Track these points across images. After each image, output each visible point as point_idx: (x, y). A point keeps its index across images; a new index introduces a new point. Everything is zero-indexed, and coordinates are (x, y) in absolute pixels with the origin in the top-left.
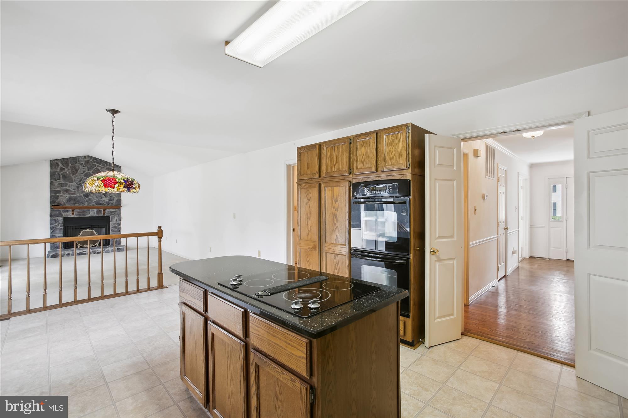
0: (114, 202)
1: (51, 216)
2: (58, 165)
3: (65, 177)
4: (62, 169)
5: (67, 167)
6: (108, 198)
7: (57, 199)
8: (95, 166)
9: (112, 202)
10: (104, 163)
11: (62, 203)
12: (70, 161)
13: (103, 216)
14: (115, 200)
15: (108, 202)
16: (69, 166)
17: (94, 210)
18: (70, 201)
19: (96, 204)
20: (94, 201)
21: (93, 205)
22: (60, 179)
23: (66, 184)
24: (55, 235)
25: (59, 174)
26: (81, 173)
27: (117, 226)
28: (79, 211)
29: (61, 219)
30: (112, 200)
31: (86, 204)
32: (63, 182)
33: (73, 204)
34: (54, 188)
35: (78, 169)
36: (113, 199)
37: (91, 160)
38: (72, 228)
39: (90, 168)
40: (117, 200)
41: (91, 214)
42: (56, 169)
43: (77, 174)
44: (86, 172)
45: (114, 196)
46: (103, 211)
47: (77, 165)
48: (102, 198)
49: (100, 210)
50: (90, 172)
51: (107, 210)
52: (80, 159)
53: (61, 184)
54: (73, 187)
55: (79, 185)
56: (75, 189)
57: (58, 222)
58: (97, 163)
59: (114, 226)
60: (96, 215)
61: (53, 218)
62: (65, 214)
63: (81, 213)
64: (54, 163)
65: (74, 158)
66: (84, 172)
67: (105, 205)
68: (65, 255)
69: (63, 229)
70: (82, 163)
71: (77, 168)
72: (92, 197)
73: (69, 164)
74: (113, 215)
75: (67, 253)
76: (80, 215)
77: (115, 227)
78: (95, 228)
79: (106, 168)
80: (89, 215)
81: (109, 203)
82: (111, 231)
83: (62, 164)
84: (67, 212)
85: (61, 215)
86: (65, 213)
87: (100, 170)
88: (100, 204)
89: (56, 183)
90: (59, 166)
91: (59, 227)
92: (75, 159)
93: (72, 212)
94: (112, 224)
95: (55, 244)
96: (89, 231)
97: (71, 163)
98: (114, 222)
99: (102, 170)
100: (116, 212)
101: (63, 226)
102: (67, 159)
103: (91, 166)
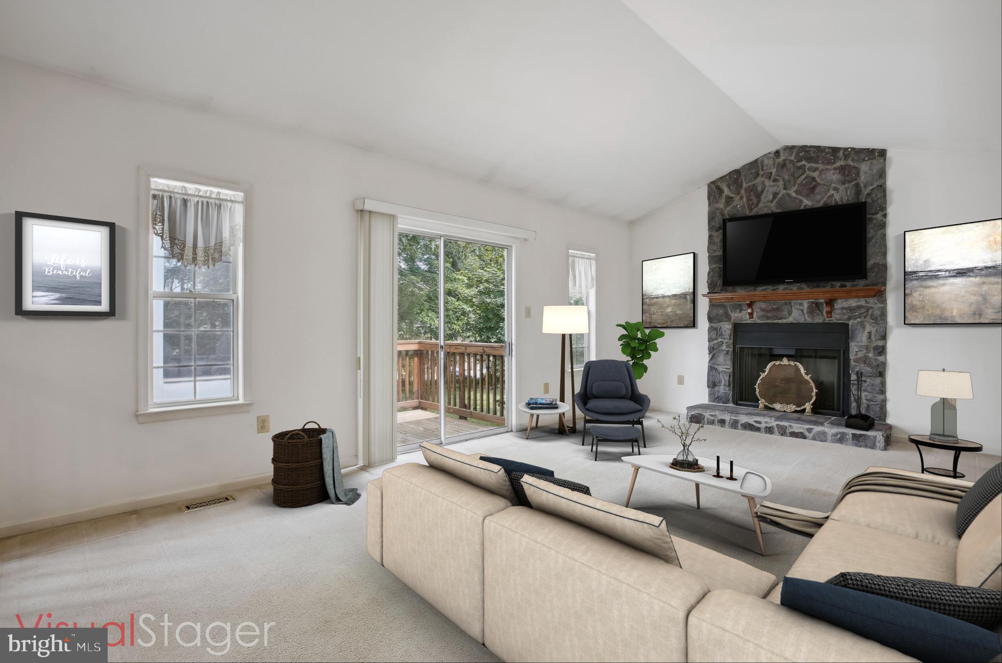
1: (710, 320)
2: (721, 191)
4: (729, 200)
5: (739, 193)
8: (804, 172)
10: (829, 153)
12: (744, 175)
13: (827, 320)
16: (741, 187)
17: (801, 304)
21: (800, 288)
24: (716, 367)
25: (723, 215)
26: (768, 202)
27: (871, 355)
28: (763, 305)
29: (727, 327)
33: (752, 288)
34: (715, 252)
35: (762, 191)
37: (792, 158)
38: (750, 352)
39: (789, 182)
41: (793, 315)
42: (717, 202)
43: (760, 205)
44: (780, 196)
46: (825, 305)
47: (759, 179)
49: (816, 304)
50: (790, 192)
51: (839, 301)
52: (766, 162)
57: (722, 335)
58: (809, 159)
59: (860, 355)
60: (809, 320)
61: (713, 325)
62: (736, 316)
63: (768, 311)
64: (715, 190)
66: (775, 195)
68: (716, 421)
69: (730, 353)
70: (771, 174)
71: (760, 188)
73: (742, 183)
74: (859, 320)
75: (720, 417)
76: (768, 318)
77: (865, 360)
78: (805, 357)
79: (835, 169)
80: (790, 320)
83: (729, 186)
84: (738, 311)
85: (728, 318)
86: (735, 312)
87: (818, 180)
90: (724, 195)
91: (724, 347)
92: (755, 167)
93: (749, 311)
94: (855, 350)
95: (716, 389)
96: (787, 363)
97: (745, 180)
98: (861, 344)
99: (823, 176)
100: (871, 310)
101: (732, 347)
102: (737, 172)
103: (793, 175)
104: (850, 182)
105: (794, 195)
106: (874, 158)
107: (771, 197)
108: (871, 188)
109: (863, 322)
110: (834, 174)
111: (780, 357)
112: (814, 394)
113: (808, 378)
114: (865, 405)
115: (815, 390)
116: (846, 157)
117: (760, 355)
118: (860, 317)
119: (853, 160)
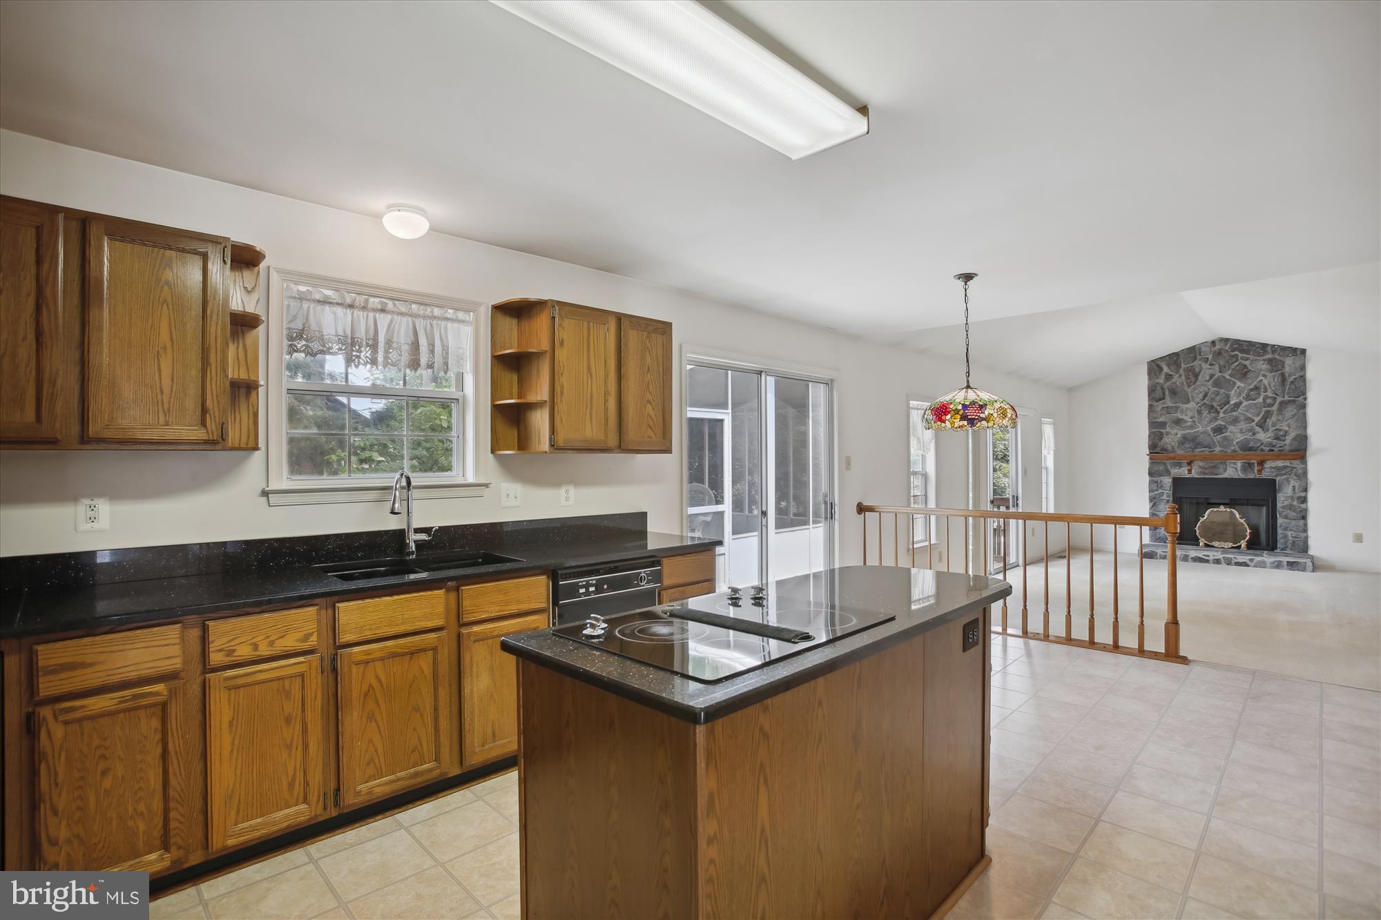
0: (1288, 442)
1: (1151, 474)
2: (1161, 369)
3: (1173, 392)
4: (1169, 377)
5: (1177, 372)
6: (1270, 434)
7: (1161, 439)
8: (1237, 360)
9: (1280, 443)
10: (1258, 347)
11: (1170, 448)
12: (1183, 358)
13: (1258, 476)
14: (1288, 440)
15: (1270, 444)
16: (1180, 367)
17: (1234, 464)
18: (1183, 444)
19: (1239, 448)
20: (1235, 443)
21: (1234, 451)
22: (1164, 398)
23: (1176, 407)
24: (1157, 513)
25: (1163, 388)
26: (1205, 381)
27: (1295, 503)
28: (1201, 464)
29: (1167, 481)
30: (1282, 438)
31: (1218, 449)
32: (1170, 404)
33: (1190, 450)
34: (1155, 418)
35: (1200, 373)
36: (1282, 436)
37: (1227, 348)
38: (1188, 501)
39: (1224, 367)
40: (1294, 439)
41: (1228, 471)
42: (1157, 378)
43: (1197, 383)
44: (1215, 377)
45: (1287, 429)
46: (1256, 464)
47: (1196, 363)
48: (1254, 434)
49: (1249, 464)
50: (1224, 375)
51: (1268, 462)
52: (1203, 349)
53: (1167, 407)
54: (1190, 414)
55: (1203, 408)
56: (1195, 417)
57: (1164, 487)
58: (1242, 351)
59: (1286, 503)
60: (1242, 476)
61: (1153, 478)
62: (1176, 472)
63: (1206, 469)
64: (1154, 367)
65: (1192, 350)
66: (1212, 376)
67: (1262, 450)
69: (1171, 502)
70: (1208, 358)
71: (1197, 370)
72: (1230, 432)
73: (1181, 363)
74: (1285, 476)
76: (1205, 474)
77: (1291, 507)
78: (1238, 505)
79: (1264, 360)
80: (1225, 475)
81: (1274, 446)
82: (1278, 516)
83: (1168, 366)
84: (1178, 467)
85: (1168, 473)
86: (1175, 468)
87: (1250, 367)
88: (1250, 449)
89: (1159, 406)
90: (1163, 372)
91: (1165, 497)
92: (1193, 352)
93: (1189, 468)
94: (1282, 499)
95: (1158, 531)
96: (1224, 510)
97: (1184, 362)
98: (1286, 495)
99: (1254, 365)
100: (1295, 470)
101: (1172, 496)
102: (1176, 354)
103: (1227, 362)
104: (1276, 371)
105: (1228, 377)
106: (1296, 355)
107: (1208, 378)
108: (1294, 377)
109: (1288, 478)
110: (1263, 364)
111: (1218, 505)
112: (1248, 533)
113: (1242, 521)
114: (1291, 541)
115: (1248, 531)
116: (1273, 352)
117: (1197, 503)
118: (1286, 475)
119: (1279, 355)
